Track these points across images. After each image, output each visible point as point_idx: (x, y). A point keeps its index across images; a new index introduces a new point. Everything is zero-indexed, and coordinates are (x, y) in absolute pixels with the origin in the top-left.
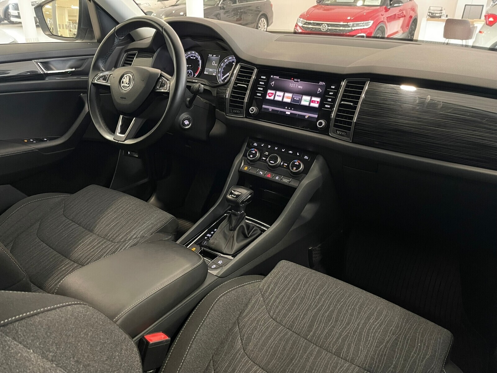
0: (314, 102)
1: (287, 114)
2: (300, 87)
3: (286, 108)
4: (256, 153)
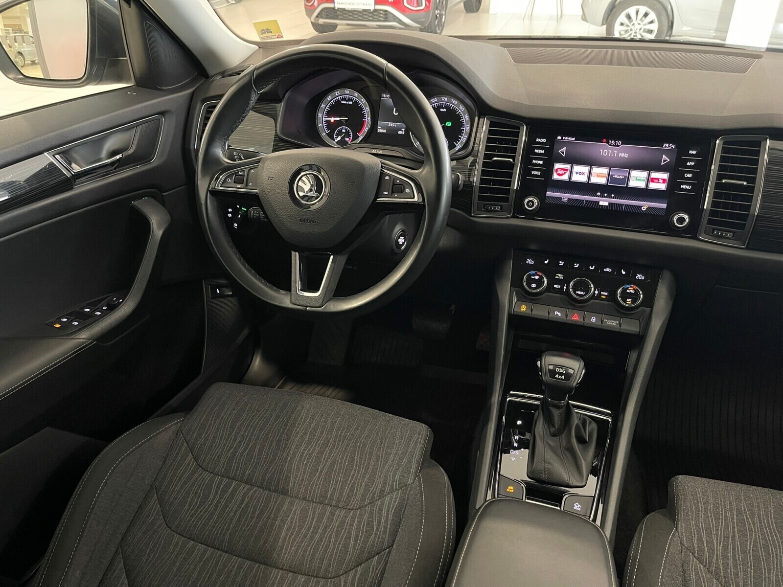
0: (655, 180)
1: (602, 206)
2: (622, 155)
3: (599, 194)
4: (541, 278)
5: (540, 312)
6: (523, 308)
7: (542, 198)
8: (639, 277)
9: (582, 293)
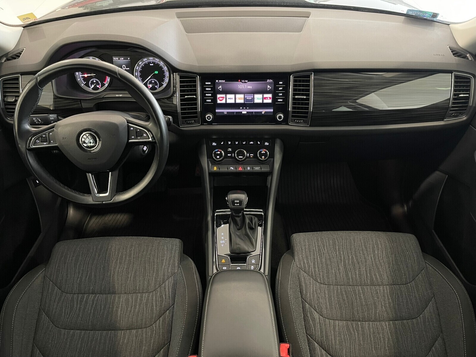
0: (266, 98)
1: (244, 114)
2: (249, 87)
3: (241, 108)
4: (221, 152)
5: (224, 169)
6: (215, 168)
7: (214, 113)
8: (267, 144)
9: (242, 157)
